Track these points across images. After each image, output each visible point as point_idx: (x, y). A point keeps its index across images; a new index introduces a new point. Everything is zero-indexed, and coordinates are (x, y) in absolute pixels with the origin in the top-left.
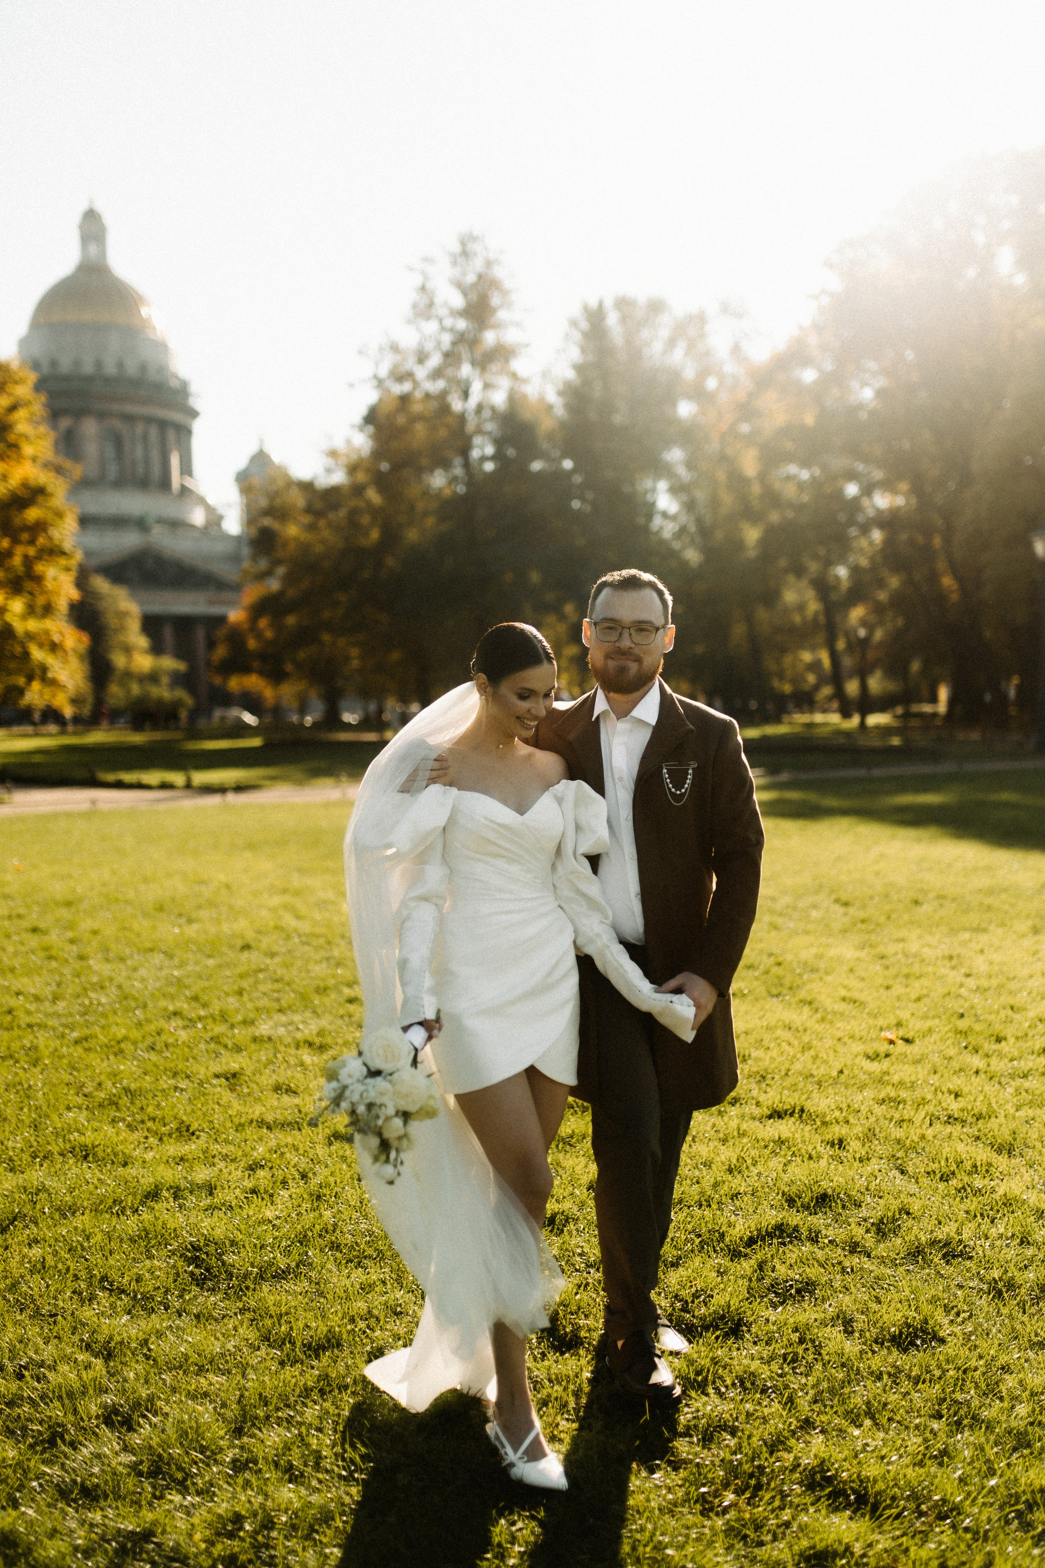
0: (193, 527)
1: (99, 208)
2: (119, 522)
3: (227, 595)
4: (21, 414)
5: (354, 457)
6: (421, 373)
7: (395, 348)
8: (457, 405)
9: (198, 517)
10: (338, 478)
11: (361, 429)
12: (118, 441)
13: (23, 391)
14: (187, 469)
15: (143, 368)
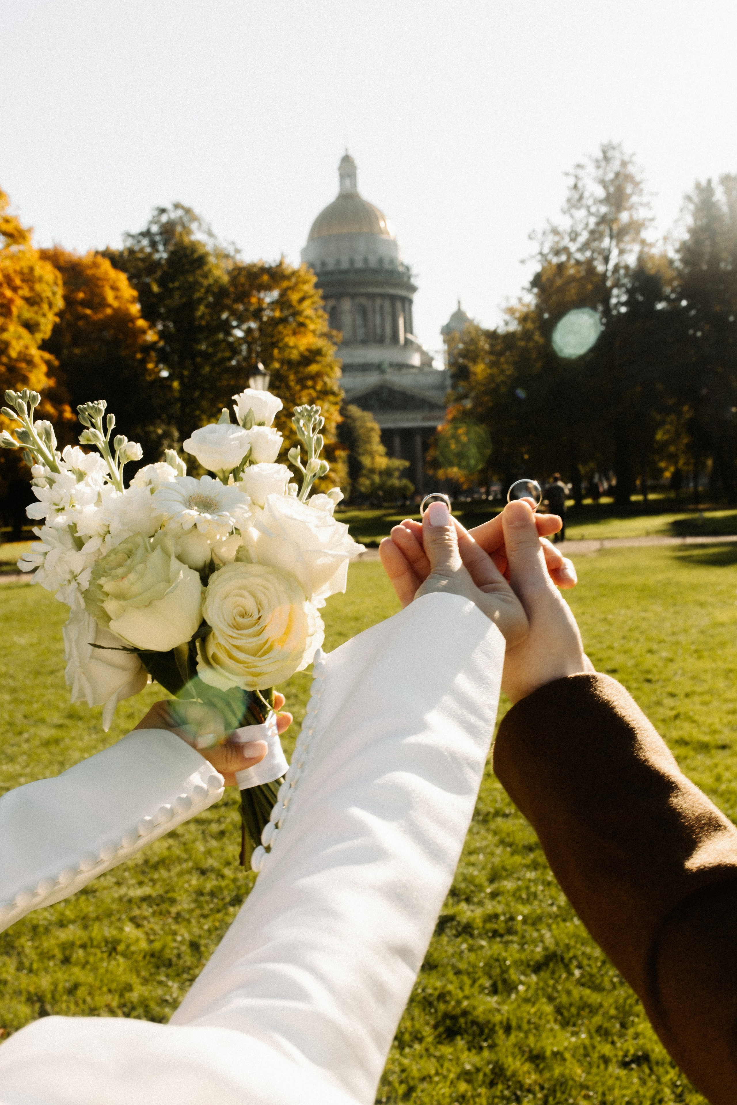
0: (413, 367)
1: (351, 153)
2: (365, 368)
3: (436, 413)
4: (307, 303)
5: (525, 309)
6: (573, 247)
7: (555, 231)
8: (600, 268)
9: (416, 360)
10: (514, 327)
11: (530, 291)
12: (364, 312)
13: (308, 288)
14: (409, 328)
15: (381, 261)
